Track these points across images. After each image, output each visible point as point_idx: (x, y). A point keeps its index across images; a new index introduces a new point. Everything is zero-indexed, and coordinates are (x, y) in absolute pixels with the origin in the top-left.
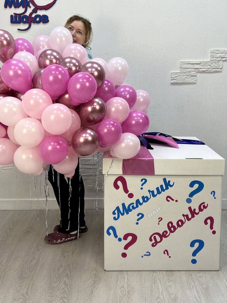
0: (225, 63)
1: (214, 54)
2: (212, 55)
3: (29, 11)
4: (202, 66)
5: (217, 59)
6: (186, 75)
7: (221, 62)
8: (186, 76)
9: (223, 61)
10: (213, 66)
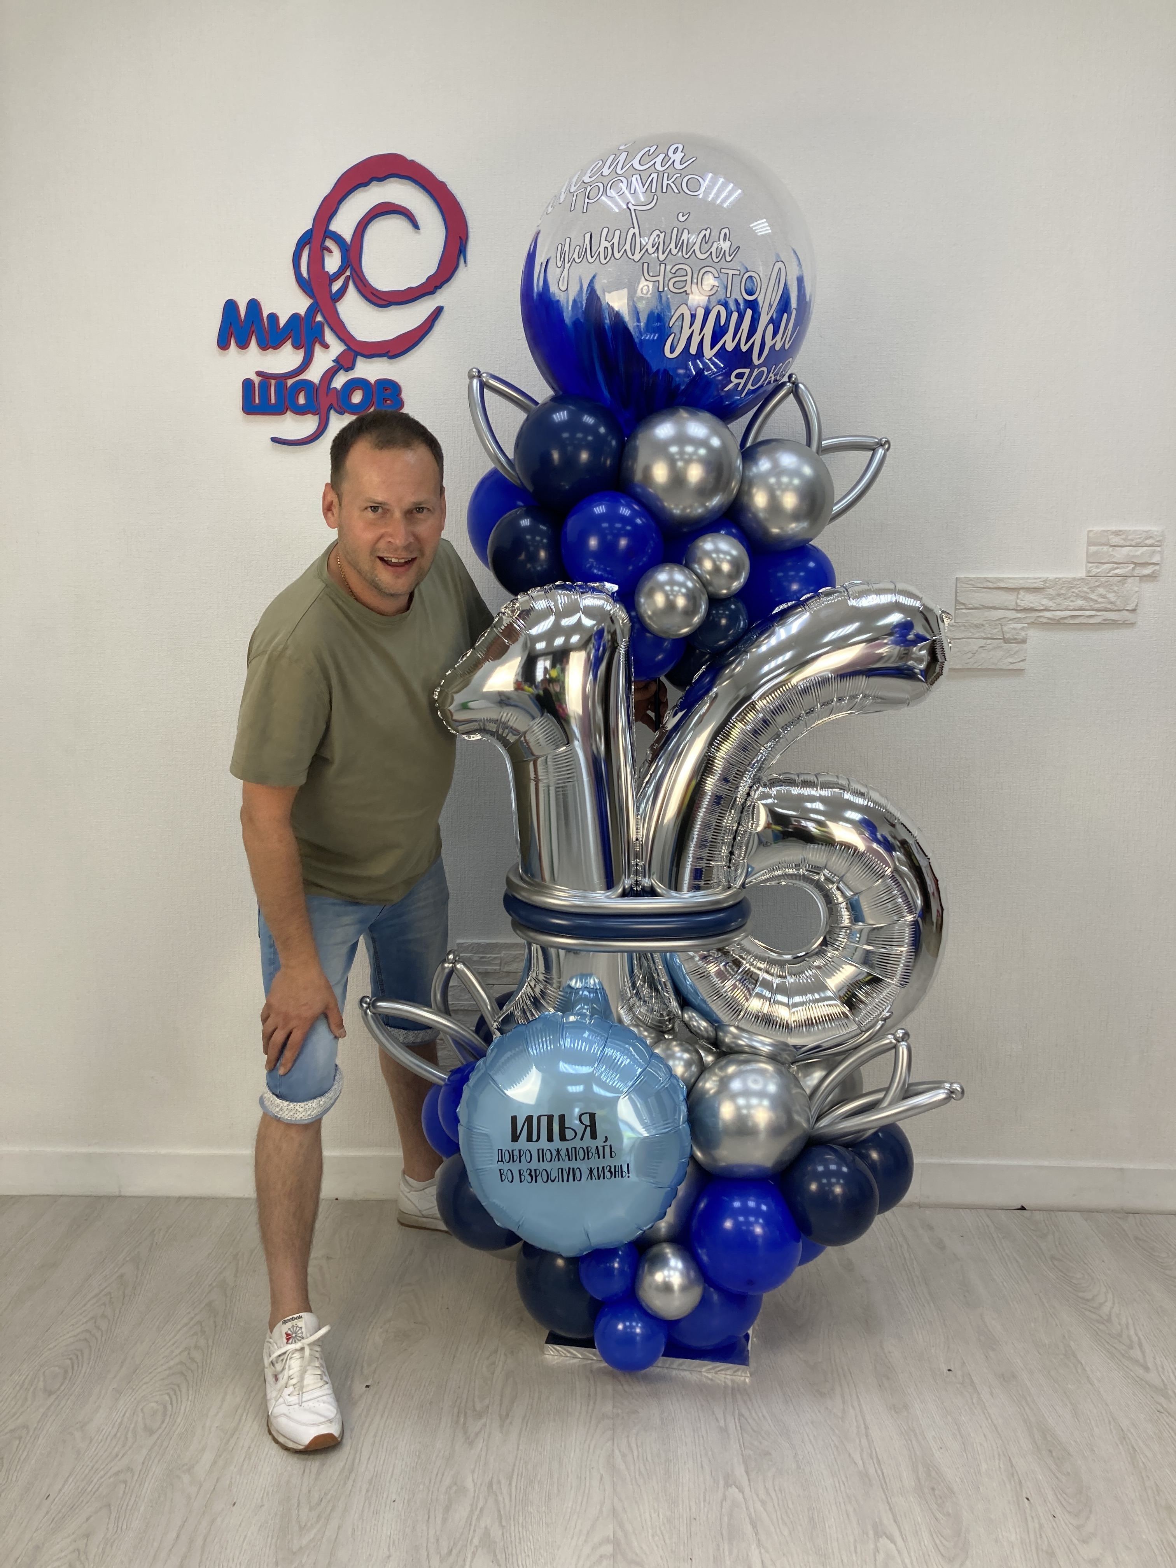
0: (1148, 589)
1: (1105, 548)
2: (1096, 553)
3: (323, 361)
4: (1051, 599)
5: (1117, 571)
6: (983, 635)
7: (1131, 585)
8: (982, 642)
9: (1143, 578)
10: (1100, 600)
